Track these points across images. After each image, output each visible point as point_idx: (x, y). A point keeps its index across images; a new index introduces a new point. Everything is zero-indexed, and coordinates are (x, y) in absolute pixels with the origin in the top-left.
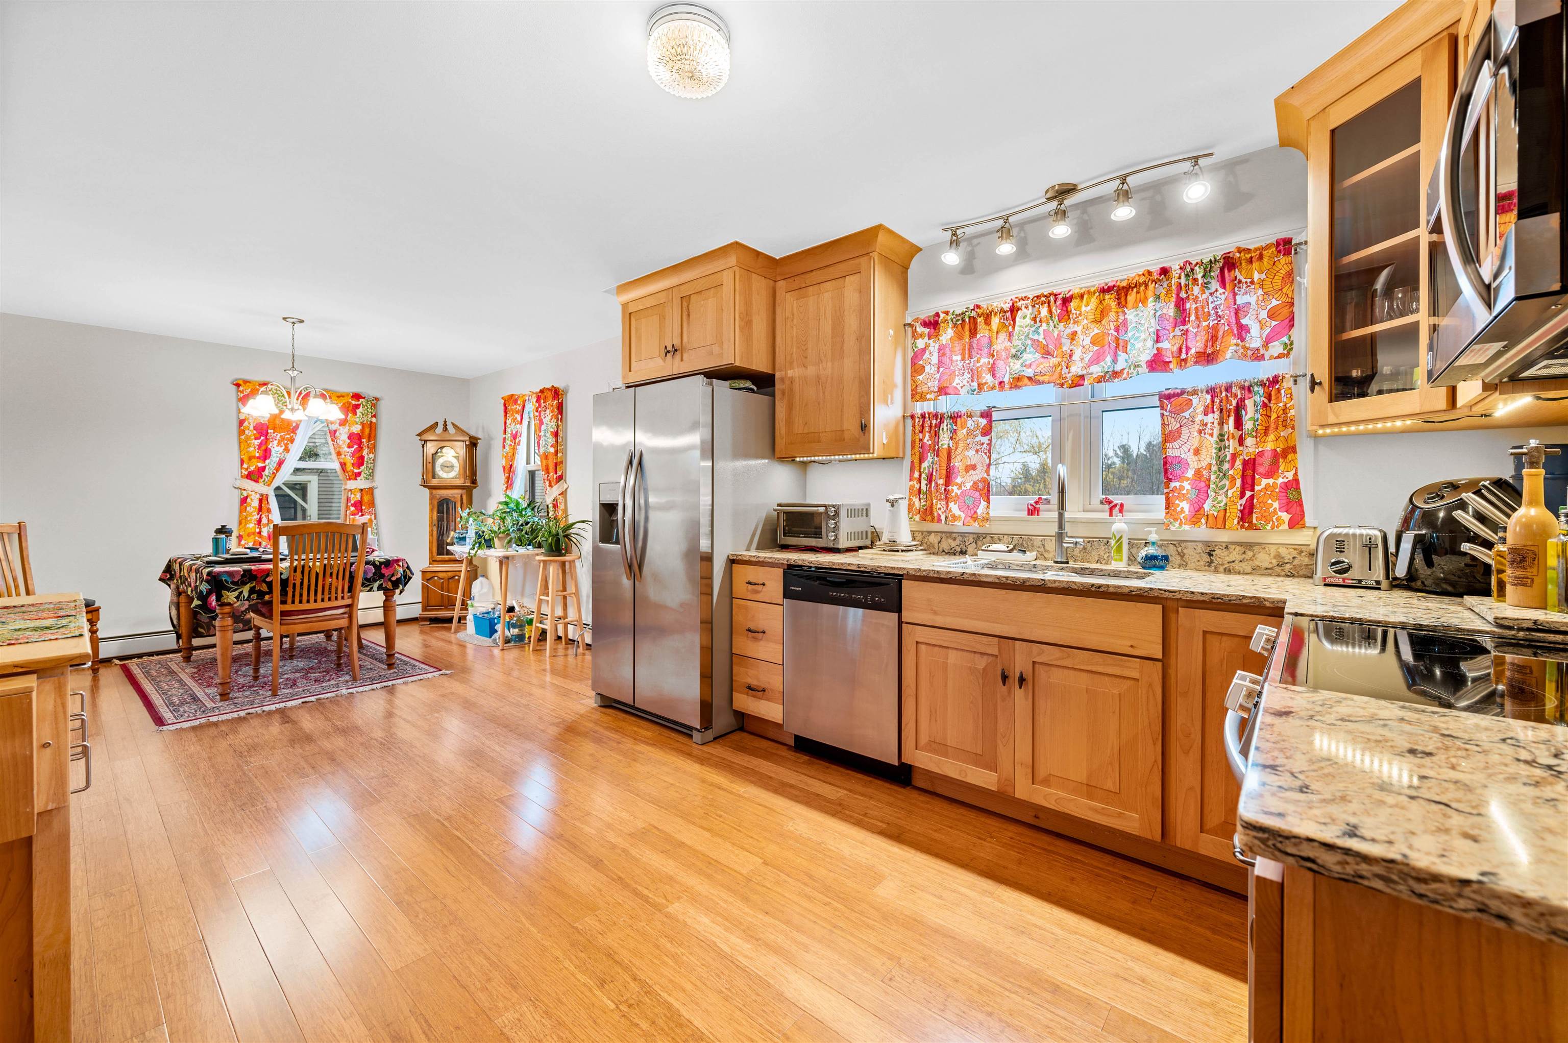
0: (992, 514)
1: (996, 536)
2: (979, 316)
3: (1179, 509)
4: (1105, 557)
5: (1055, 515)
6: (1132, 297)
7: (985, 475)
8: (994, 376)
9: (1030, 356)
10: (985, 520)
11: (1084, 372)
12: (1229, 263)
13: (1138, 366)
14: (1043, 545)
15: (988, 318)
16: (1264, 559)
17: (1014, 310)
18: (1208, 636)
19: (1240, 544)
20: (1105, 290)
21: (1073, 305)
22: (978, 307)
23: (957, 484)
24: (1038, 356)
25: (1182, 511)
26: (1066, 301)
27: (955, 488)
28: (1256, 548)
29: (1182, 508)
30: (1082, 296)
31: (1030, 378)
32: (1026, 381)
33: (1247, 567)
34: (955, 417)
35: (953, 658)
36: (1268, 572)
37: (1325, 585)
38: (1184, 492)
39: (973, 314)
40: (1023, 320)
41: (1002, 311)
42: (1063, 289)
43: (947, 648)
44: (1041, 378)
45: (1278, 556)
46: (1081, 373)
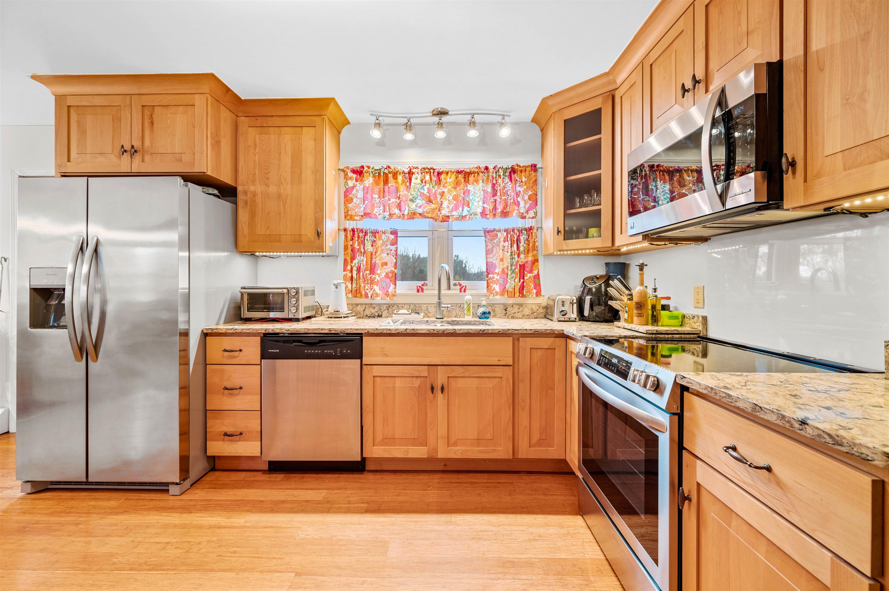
0: (398, 291)
1: (400, 305)
2: (389, 172)
3: (492, 288)
4: (459, 314)
5: (436, 292)
6: (471, 178)
7: (393, 269)
8: (400, 210)
9: (420, 201)
10: (394, 296)
11: (449, 214)
12: (513, 171)
13: (476, 214)
14: (427, 309)
15: (395, 175)
16: (527, 311)
17: (410, 173)
18: (532, 350)
19: (518, 304)
20: (459, 172)
21: (443, 177)
22: (389, 167)
23: (378, 274)
24: (424, 202)
25: (494, 289)
26: (439, 174)
27: (377, 276)
28: (523, 306)
29: (494, 288)
30: (447, 173)
31: (420, 214)
32: (418, 215)
33: (520, 315)
34: (375, 233)
35: (399, 383)
36: (528, 317)
37: (558, 321)
38: (495, 279)
39: (386, 171)
40: (416, 180)
41: (403, 172)
42: (439, 168)
43: (395, 377)
44: (427, 215)
45: (532, 309)
46: (447, 215)
